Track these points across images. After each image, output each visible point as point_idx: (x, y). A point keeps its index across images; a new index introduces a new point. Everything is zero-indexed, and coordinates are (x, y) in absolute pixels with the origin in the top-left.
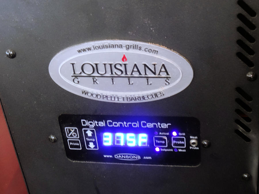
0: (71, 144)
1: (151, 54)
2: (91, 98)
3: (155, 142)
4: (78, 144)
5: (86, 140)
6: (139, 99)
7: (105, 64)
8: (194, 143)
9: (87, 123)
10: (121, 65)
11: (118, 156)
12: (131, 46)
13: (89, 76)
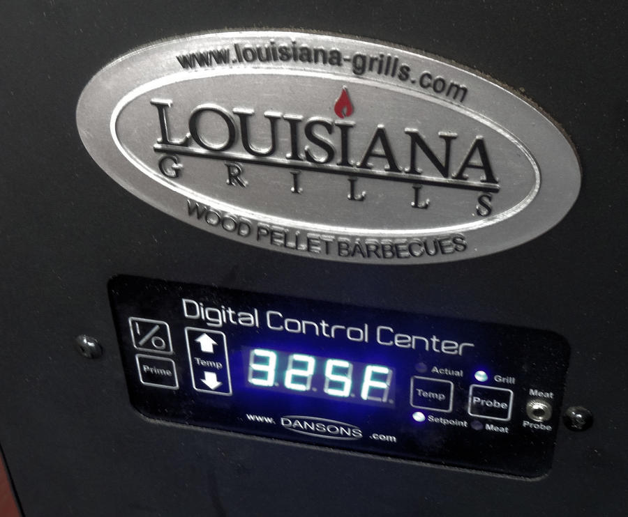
0: (146, 368)
1: (441, 100)
2: (219, 232)
3: (416, 392)
4: (168, 373)
5: (194, 362)
6: (380, 252)
7: (273, 120)
8: (538, 412)
9: (202, 312)
10: (329, 128)
11: (293, 421)
12: (372, 60)
13: (215, 155)
